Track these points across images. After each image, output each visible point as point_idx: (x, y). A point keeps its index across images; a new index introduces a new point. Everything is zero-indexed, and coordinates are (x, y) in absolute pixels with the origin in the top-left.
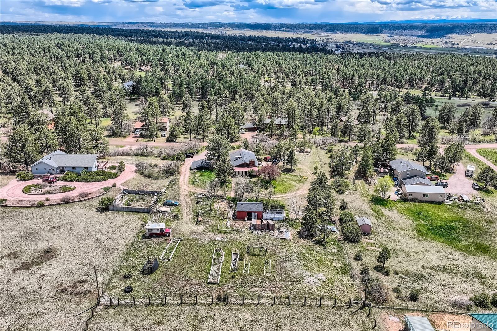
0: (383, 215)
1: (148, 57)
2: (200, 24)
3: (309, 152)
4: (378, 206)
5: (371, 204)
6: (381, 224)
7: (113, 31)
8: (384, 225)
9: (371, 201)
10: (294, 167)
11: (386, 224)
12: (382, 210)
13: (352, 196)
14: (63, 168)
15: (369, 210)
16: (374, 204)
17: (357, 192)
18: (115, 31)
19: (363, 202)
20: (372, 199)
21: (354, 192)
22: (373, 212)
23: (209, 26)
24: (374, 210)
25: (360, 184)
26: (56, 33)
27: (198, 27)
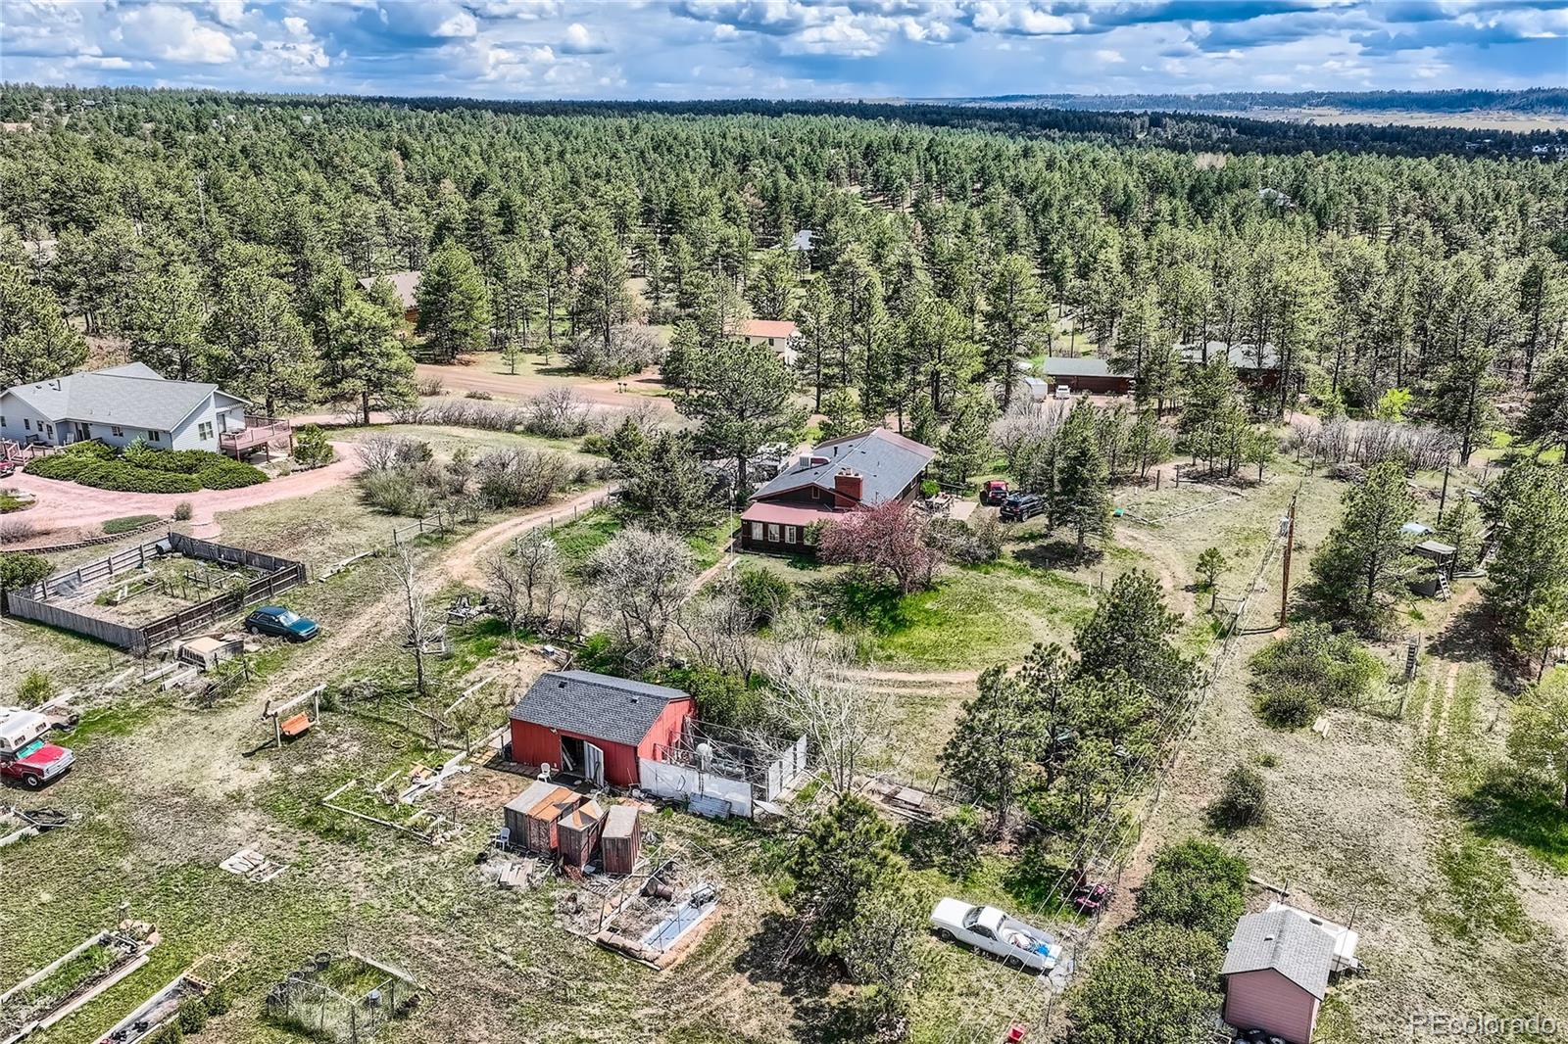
0: (1509, 921)
1: (945, 164)
2: (1227, 96)
3: (1251, 484)
4: (1501, 848)
5: (1456, 825)
6: (1453, 985)
7: (924, 114)
8: (1471, 1000)
9: (1468, 806)
10: (1093, 542)
11: (1494, 993)
12: (1525, 879)
13: (1345, 751)
14: (85, 425)
15: (1418, 863)
16: (1480, 831)
17: (1402, 730)
18: (931, 113)
19: (1406, 802)
20: (1485, 790)
21: (1377, 724)
22: (1442, 882)
23: (1257, 104)
24: (1457, 871)
25: (1451, 683)
26: (746, 115)
27: (1221, 107)
